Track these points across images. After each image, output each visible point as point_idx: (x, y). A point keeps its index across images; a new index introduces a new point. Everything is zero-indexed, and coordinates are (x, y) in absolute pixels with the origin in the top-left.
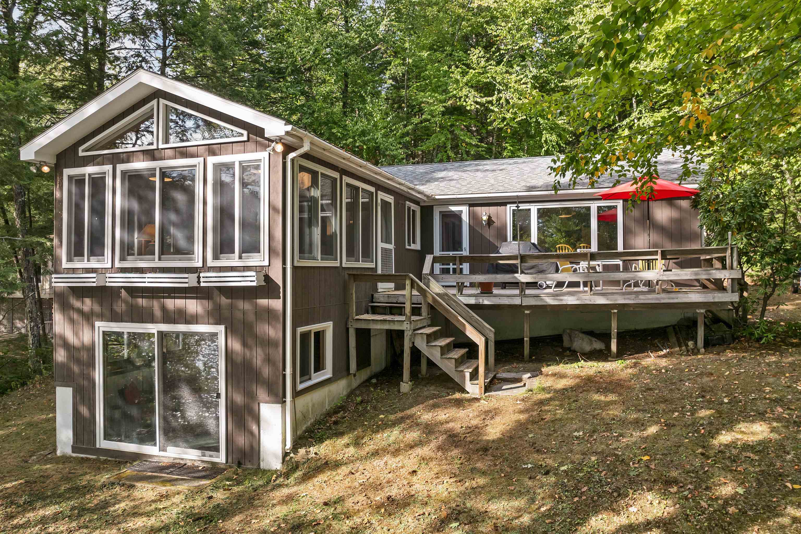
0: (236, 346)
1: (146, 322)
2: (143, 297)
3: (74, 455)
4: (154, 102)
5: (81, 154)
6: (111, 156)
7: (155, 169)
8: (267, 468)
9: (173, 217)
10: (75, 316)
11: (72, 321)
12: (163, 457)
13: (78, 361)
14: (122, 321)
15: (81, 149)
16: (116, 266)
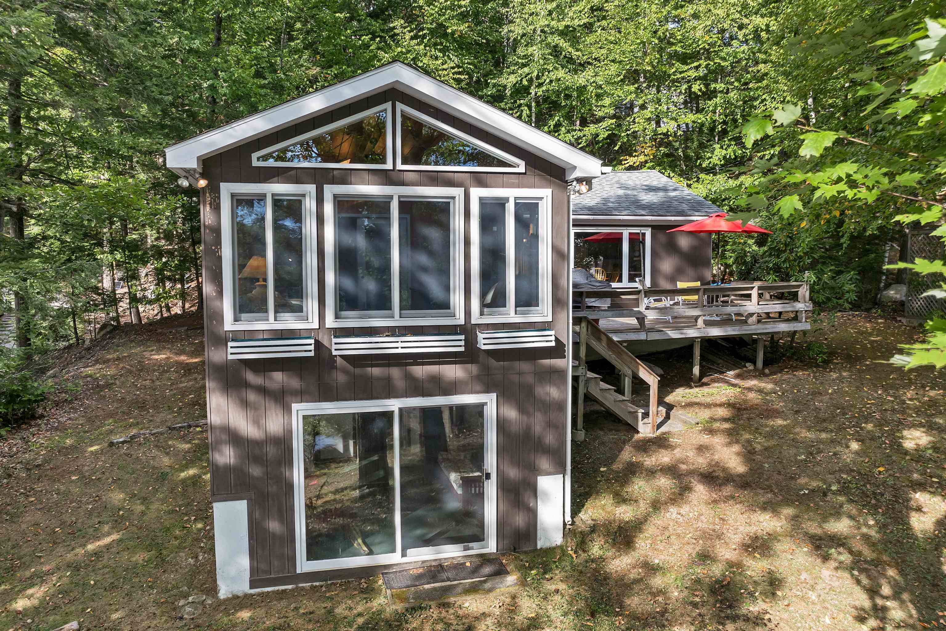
0: (511, 413)
1: (377, 398)
2: (372, 366)
3: (253, 591)
4: (388, 106)
5: (255, 163)
6: (313, 171)
7: (391, 197)
8: (547, 545)
9: (423, 259)
10: (252, 396)
11: (245, 404)
12: (406, 563)
13: (258, 460)
14: (337, 400)
15: (255, 156)
16: (327, 326)
